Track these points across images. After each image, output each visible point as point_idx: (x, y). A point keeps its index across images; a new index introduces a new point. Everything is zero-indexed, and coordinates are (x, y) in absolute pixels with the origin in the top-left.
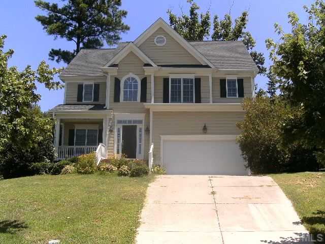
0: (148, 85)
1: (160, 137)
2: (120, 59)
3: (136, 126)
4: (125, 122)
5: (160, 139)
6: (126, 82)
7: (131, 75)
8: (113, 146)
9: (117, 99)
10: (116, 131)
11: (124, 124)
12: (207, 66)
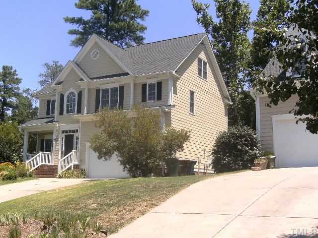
0: (83, 97)
1: (85, 144)
2: (65, 76)
3: (73, 135)
4: (66, 132)
5: (85, 146)
6: (68, 97)
7: (71, 90)
8: (58, 153)
9: (61, 113)
10: (60, 139)
11: (66, 134)
12: (127, 74)
